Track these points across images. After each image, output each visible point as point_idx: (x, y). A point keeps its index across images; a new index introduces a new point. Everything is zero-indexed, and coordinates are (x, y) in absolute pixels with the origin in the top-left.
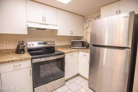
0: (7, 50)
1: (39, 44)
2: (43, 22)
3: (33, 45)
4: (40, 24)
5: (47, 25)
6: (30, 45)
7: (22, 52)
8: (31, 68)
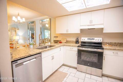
0: (72, 41)
1: (88, 39)
2: (90, 24)
3: (84, 40)
4: (88, 25)
5: (94, 25)
6: (82, 40)
7: (77, 43)
8: (77, 52)
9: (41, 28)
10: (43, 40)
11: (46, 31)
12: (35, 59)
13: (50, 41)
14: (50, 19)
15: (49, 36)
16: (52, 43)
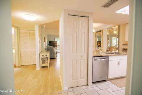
9: (108, 36)
10: (110, 48)
11: (113, 38)
12: (104, 59)
13: (118, 49)
14: (119, 26)
15: (117, 44)
16: (121, 51)
